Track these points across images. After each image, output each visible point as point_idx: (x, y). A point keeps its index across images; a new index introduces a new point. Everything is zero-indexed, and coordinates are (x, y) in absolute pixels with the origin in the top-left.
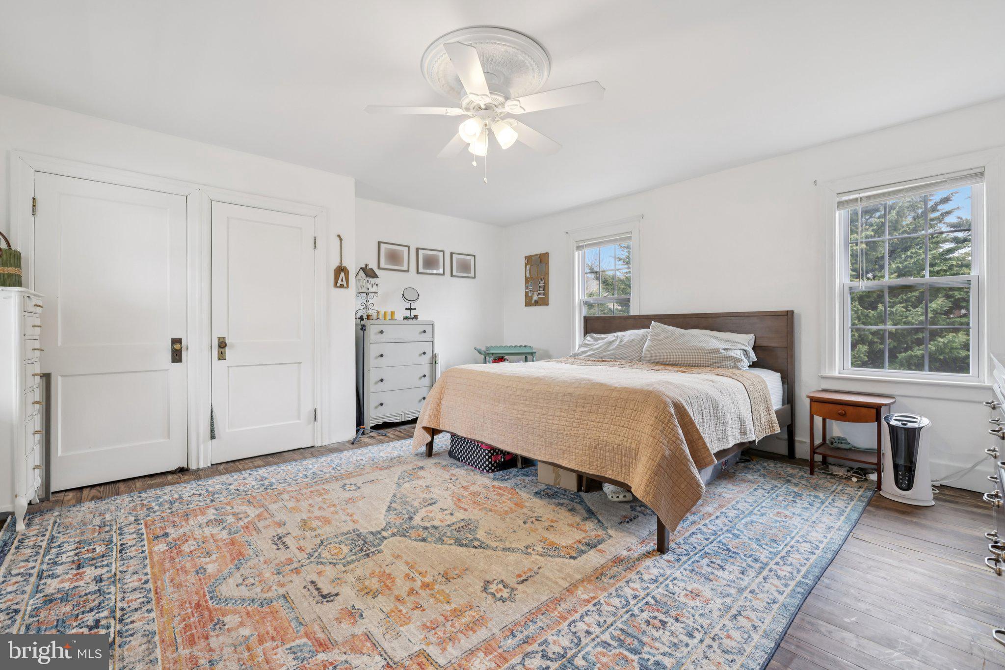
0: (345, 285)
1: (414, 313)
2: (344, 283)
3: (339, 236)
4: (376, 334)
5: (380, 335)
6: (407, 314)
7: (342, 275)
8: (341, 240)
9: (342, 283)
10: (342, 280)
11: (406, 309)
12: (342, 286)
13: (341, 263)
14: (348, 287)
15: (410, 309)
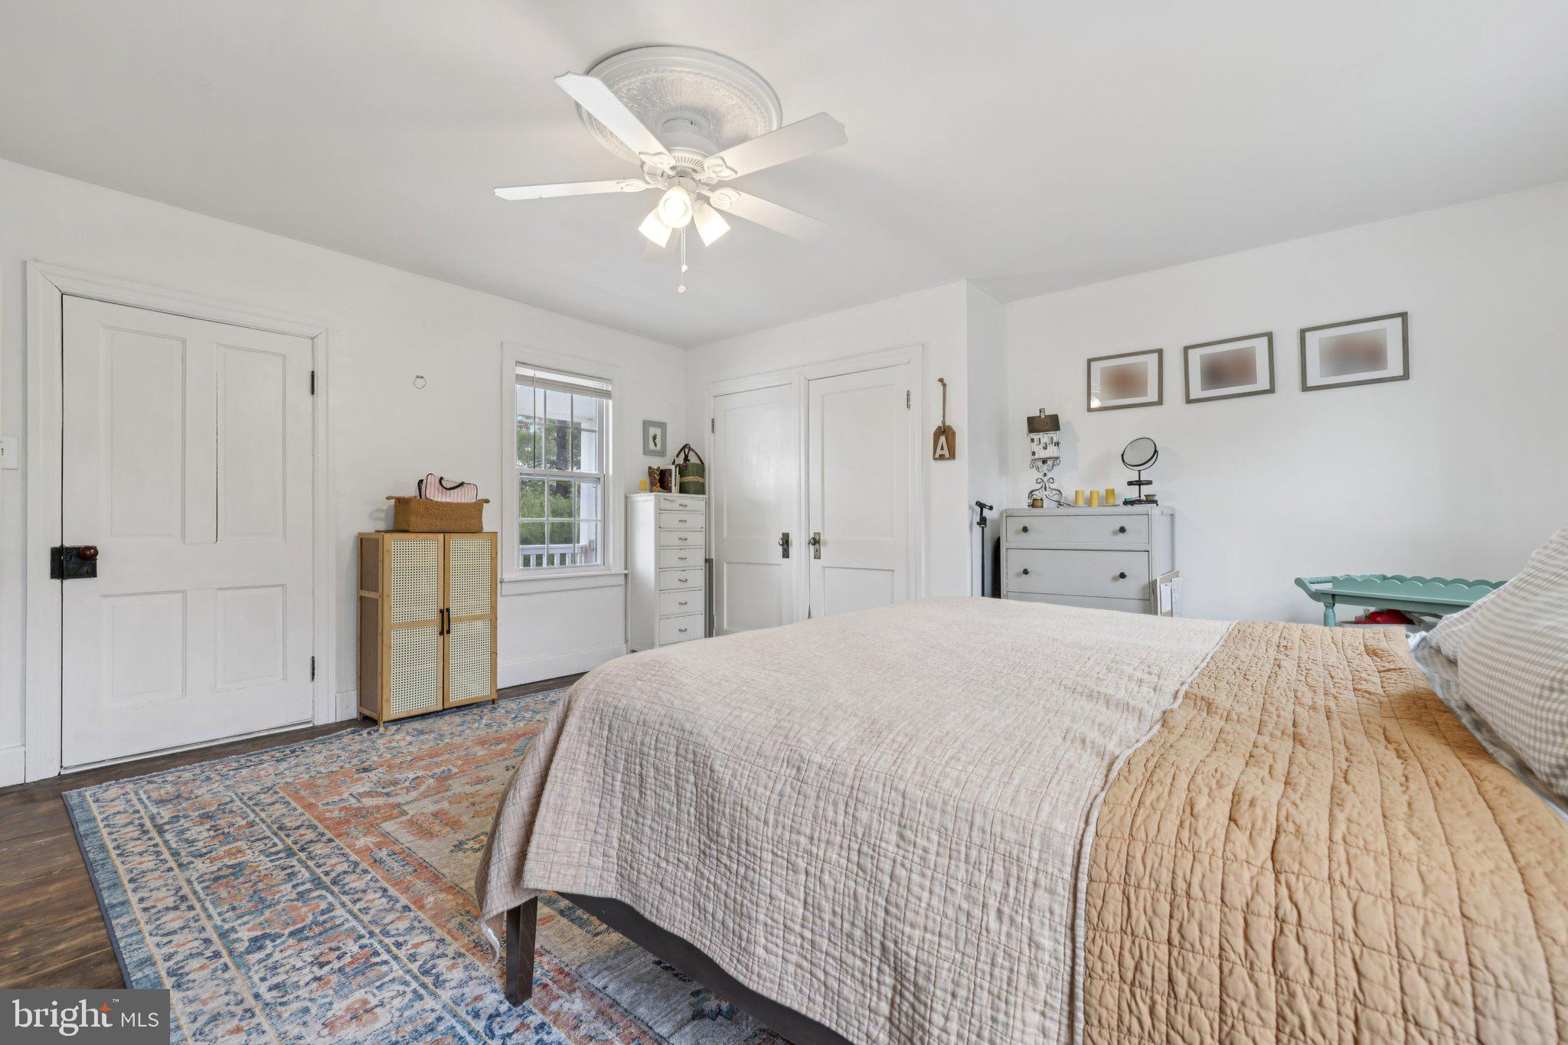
0: (947, 455)
1: (1146, 490)
2: (946, 452)
3: (941, 380)
4: (1017, 532)
5: (1024, 534)
6: (1133, 493)
7: (943, 439)
8: (944, 385)
9: (942, 453)
10: (942, 449)
11: (1130, 483)
12: (942, 457)
13: (944, 422)
14: (952, 456)
15: (1139, 483)
